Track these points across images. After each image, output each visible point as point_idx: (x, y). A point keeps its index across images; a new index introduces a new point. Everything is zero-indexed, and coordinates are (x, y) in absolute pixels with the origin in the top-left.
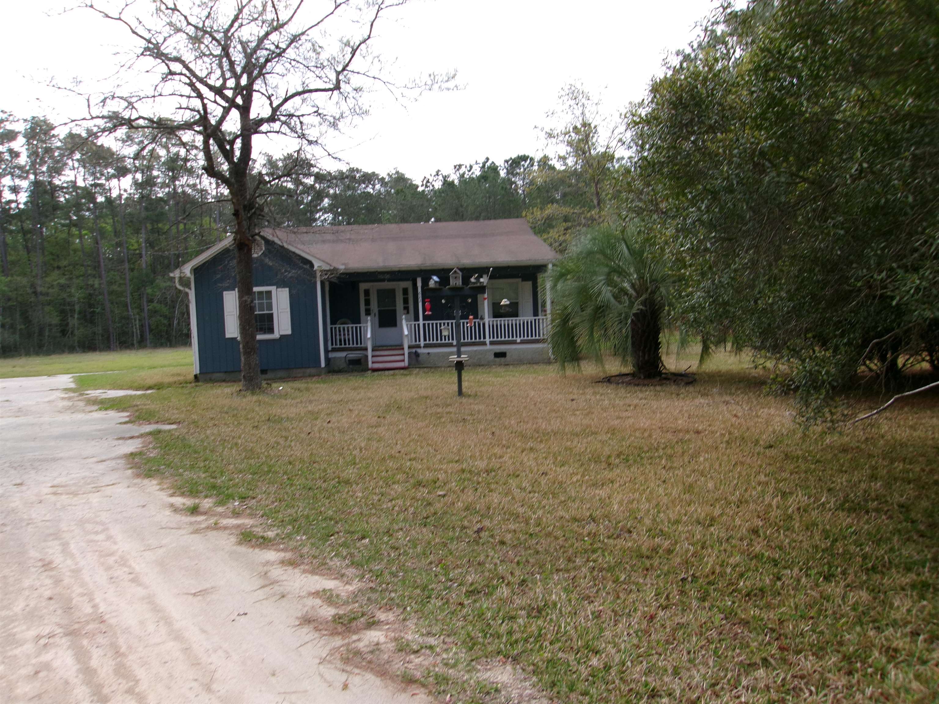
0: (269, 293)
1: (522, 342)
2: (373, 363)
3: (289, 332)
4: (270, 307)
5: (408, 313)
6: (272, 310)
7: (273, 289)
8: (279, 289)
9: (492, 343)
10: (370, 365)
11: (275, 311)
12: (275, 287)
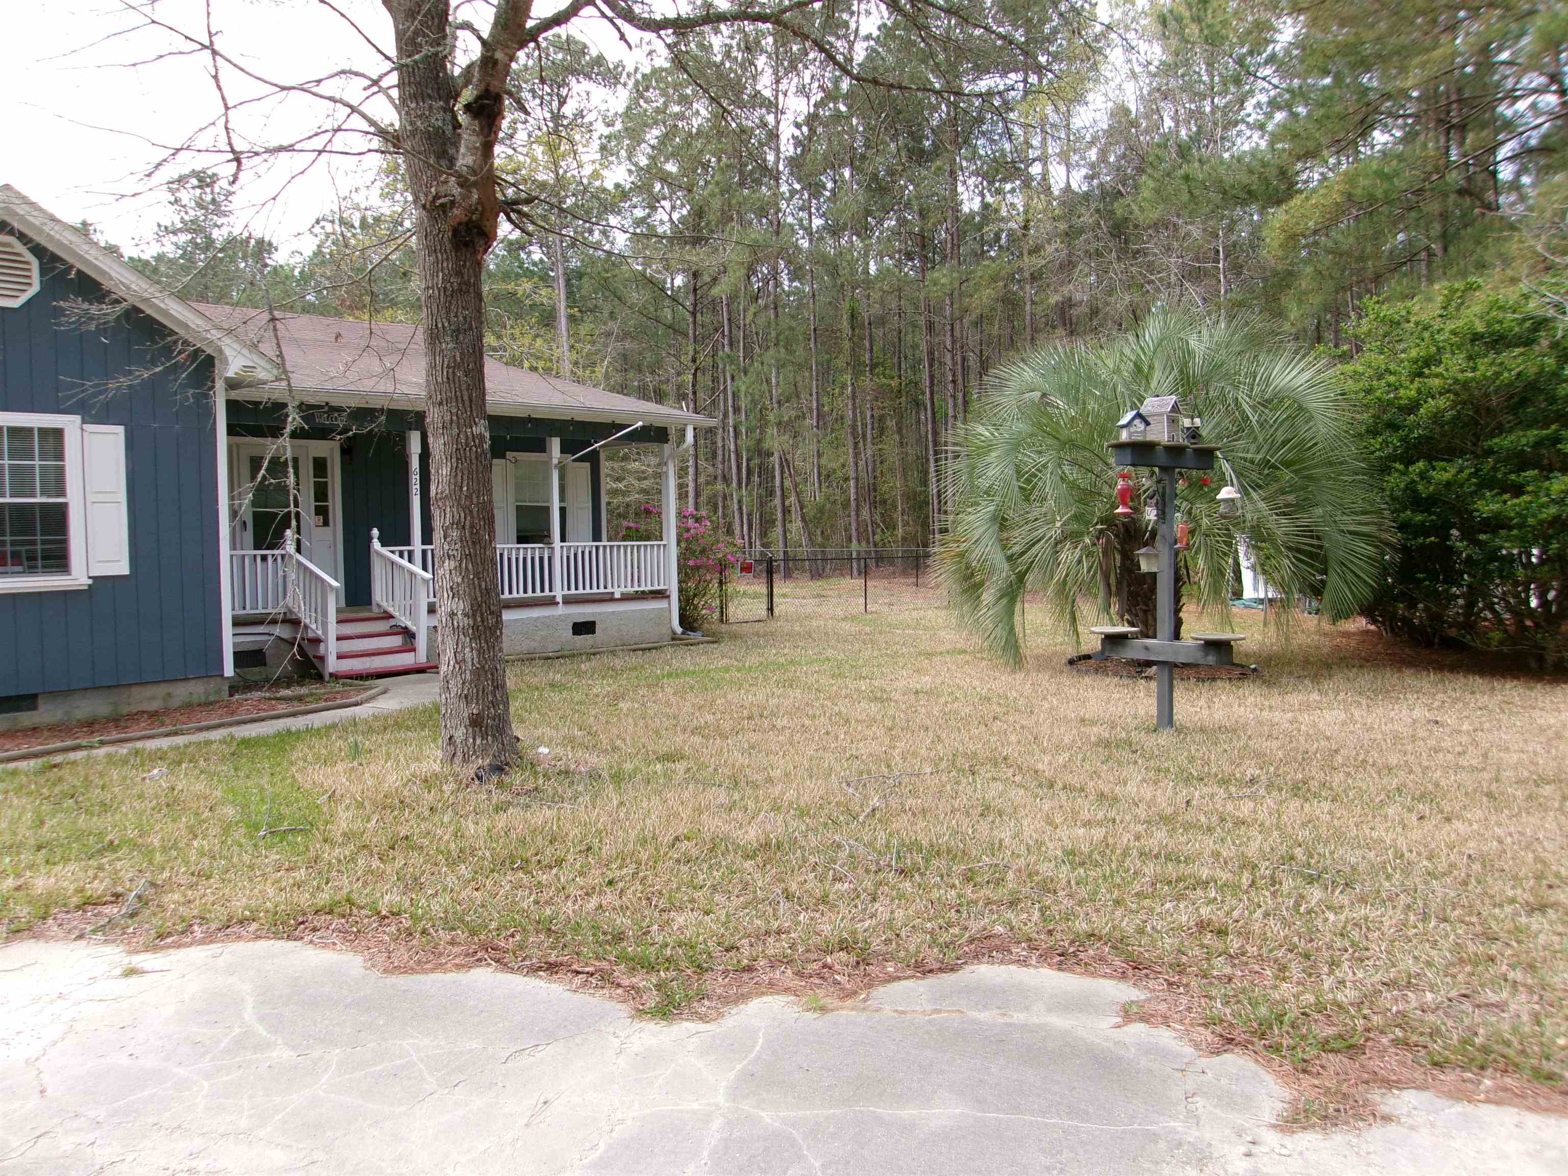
0: (58, 434)
1: (626, 598)
2: (340, 657)
3: (122, 568)
4: (57, 483)
5: (326, 523)
6: (62, 492)
7: (69, 423)
8: (89, 427)
9: (568, 601)
10: (333, 665)
11: (73, 497)
12: (77, 419)
